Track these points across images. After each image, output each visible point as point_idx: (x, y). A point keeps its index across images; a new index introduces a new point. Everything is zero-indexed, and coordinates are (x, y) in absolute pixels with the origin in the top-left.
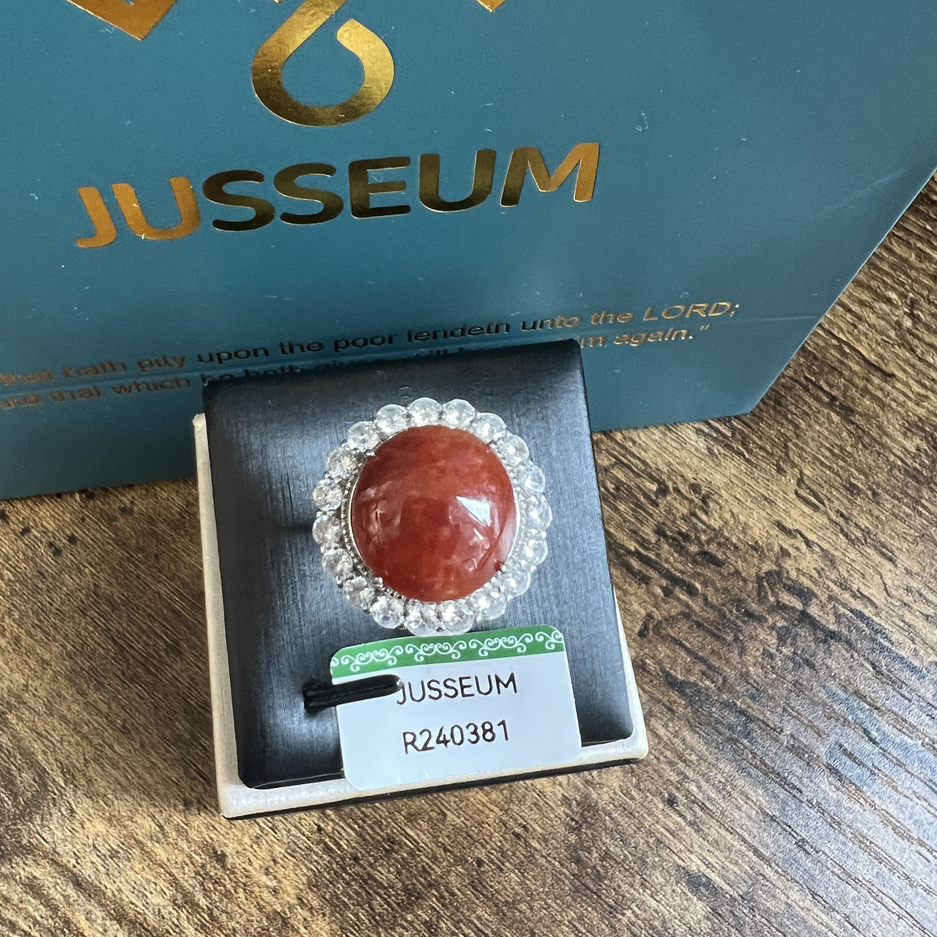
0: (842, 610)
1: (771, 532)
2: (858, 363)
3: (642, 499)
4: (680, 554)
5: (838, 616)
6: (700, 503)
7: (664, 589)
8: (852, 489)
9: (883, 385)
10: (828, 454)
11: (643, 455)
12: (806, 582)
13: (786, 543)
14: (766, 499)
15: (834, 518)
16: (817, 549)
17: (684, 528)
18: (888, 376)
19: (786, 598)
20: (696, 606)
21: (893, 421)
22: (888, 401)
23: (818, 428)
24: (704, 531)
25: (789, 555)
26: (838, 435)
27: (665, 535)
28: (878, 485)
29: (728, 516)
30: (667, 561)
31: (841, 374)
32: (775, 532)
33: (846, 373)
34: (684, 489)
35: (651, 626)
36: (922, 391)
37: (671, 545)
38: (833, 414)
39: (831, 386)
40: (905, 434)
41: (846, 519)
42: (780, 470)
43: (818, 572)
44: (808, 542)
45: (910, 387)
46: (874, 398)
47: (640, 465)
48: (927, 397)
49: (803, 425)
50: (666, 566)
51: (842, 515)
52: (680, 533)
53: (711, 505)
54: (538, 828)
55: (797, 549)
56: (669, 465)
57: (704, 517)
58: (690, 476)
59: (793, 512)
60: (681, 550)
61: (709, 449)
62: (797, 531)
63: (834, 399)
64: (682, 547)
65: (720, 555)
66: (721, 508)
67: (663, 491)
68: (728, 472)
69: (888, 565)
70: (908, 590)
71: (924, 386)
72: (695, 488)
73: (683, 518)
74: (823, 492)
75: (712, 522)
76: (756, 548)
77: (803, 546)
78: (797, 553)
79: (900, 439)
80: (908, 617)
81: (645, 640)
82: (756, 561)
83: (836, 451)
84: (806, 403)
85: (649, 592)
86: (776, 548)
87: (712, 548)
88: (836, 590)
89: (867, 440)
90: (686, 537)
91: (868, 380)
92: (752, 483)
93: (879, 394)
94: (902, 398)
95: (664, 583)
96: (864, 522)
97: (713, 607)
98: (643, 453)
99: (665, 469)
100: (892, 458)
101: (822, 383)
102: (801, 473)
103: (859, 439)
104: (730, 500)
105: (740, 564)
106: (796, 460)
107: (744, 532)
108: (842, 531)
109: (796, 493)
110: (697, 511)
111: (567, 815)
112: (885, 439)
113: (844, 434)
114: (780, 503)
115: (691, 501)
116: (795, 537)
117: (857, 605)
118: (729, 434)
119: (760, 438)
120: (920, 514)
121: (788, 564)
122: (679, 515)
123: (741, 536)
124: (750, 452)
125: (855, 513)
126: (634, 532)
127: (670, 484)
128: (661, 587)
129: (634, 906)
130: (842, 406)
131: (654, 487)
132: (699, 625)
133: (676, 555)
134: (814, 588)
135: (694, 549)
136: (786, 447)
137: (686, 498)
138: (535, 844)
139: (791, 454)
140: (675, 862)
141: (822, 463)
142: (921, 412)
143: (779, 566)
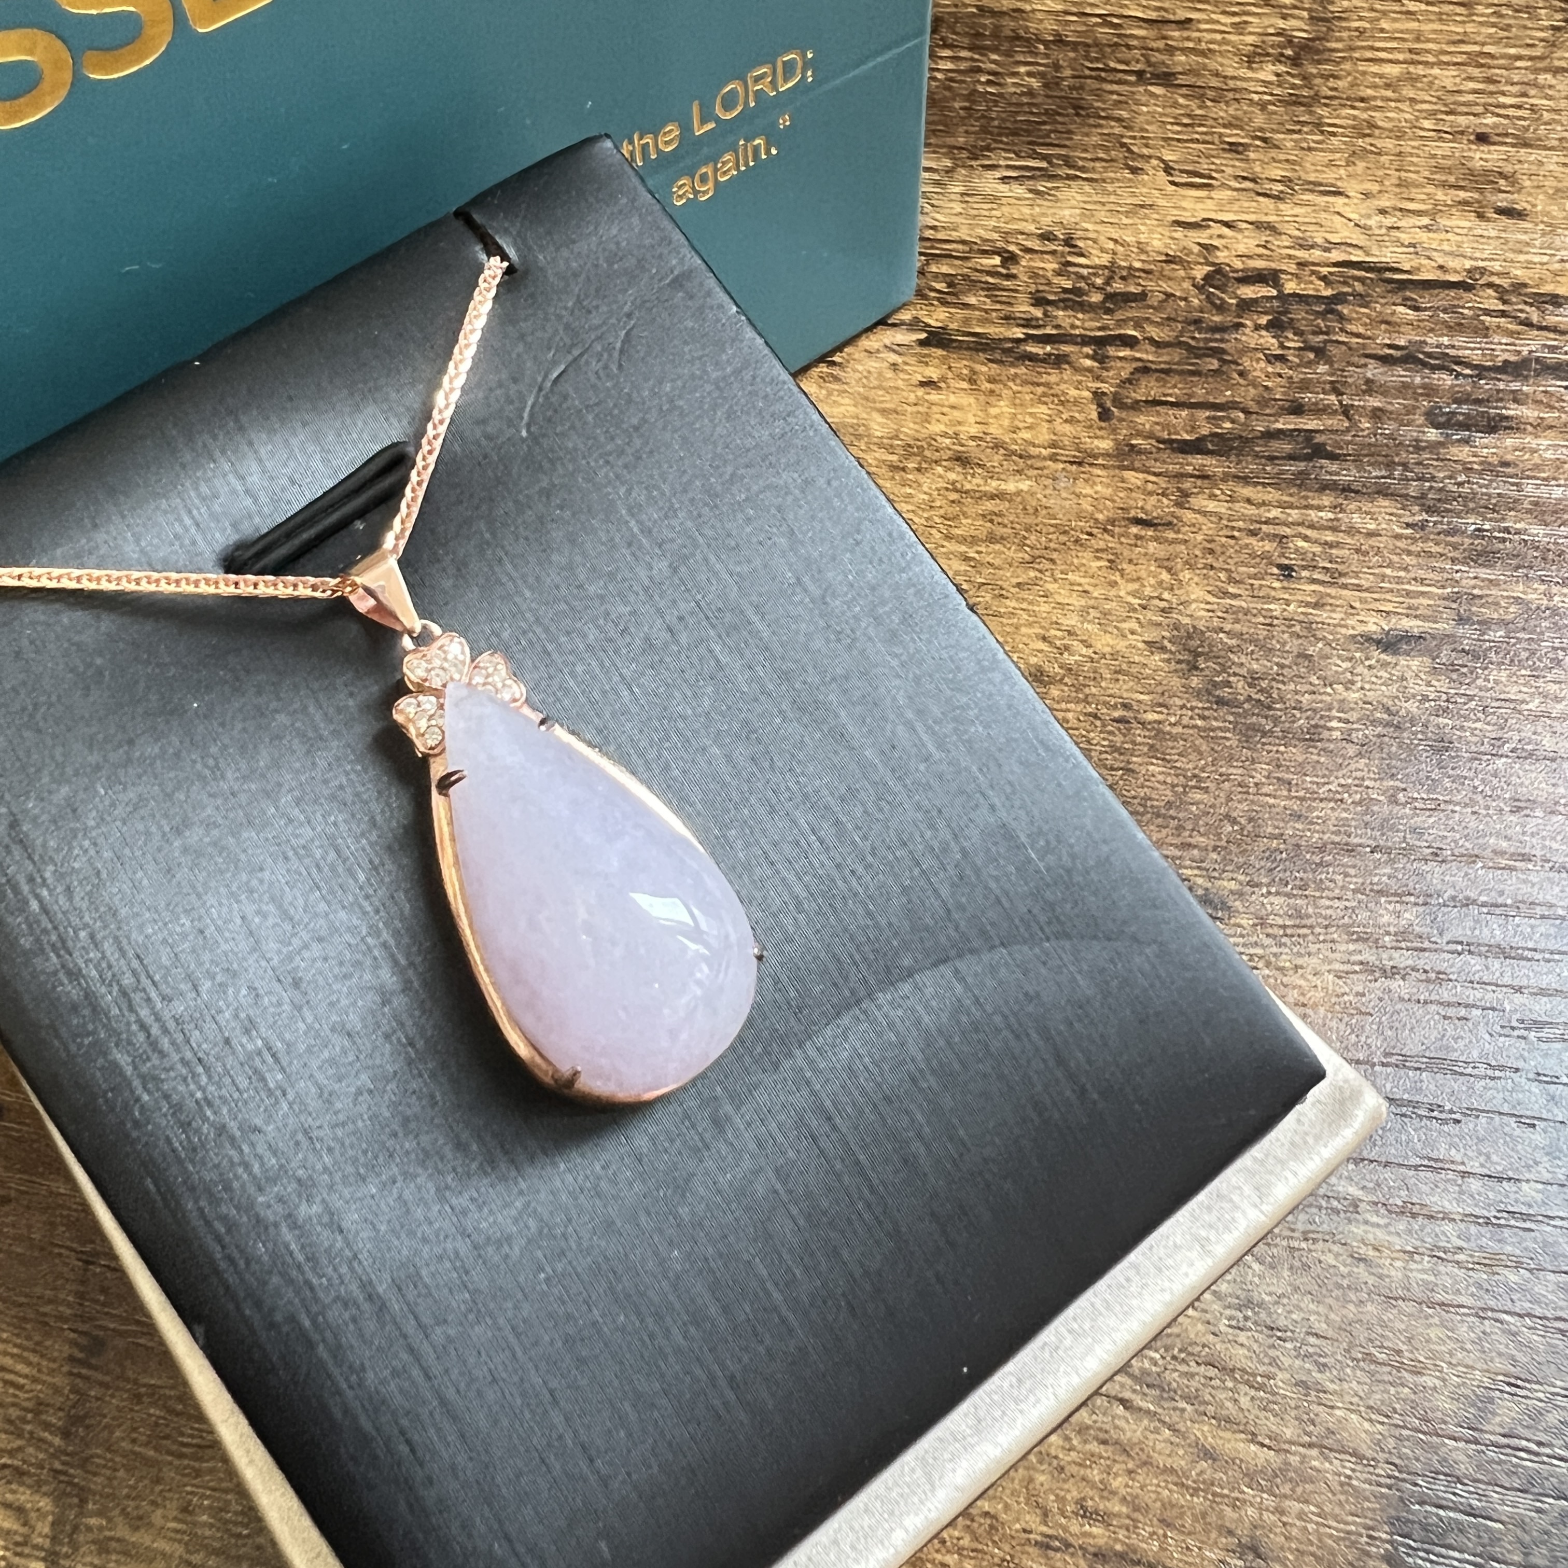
0: (1324, 270)
1: (1175, 235)
2: (1140, 27)
3: (991, 280)
4: (1083, 311)
5: (1324, 278)
6: (1067, 249)
7: (1093, 358)
8: (1234, 148)
9: (1186, 34)
10: (1178, 128)
11: (955, 235)
12: (1260, 264)
13: (1203, 237)
14: (1142, 206)
15: (1238, 185)
16: (1245, 225)
17: (1068, 284)
18: (1185, 23)
19: (1248, 292)
20: (1147, 354)
21: (1225, 61)
22: (1203, 46)
23: (1145, 109)
24: (1095, 274)
25: (1217, 248)
26: (1176, 105)
27: (1050, 302)
28: (1261, 130)
29: (1111, 245)
30: (1073, 326)
31: (1128, 47)
32: (1179, 233)
33: (1135, 43)
34: (1035, 244)
35: (1109, 404)
36: (1237, 19)
37: (1065, 308)
38: (1152, 88)
39: (1127, 64)
40: (1250, 68)
41: (1254, 180)
42: (1134, 171)
43: (1265, 247)
44: (1227, 225)
45: (1218, 22)
46: (1184, 50)
47: (960, 247)
48: (1246, 22)
49: (1124, 114)
50: (1077, 332)
51: (1244, 178)
52: (1065, 291)
53: (1080, 244)
54: (1142, 697)
55: (1220, 236)
56: (995, 229)
57: (1082, 260)
58: (1031, 228)
59: (1184, 204)
60: (1083, 307)
61: (1030, 191)
62: (1204, 220)
63: (1140, 74)
64: (1081, 304)
65: (1132, 289)
66: (1095, 241)
67: (1010, 259)
68: (1074, 202)
69: (1340, 200)
70: (1383, 212)
71: (1234, 14)
72: (1047, 237)
73: (1058, 273)
74: (1204, 167)
75: (1097, 261)
76: (1170, 260)
77: (1226, 231)
78: (1223, 241)
79: (1250, 74)
80: (1405, 238)
81: (1114, 421)
82: (1182, 273)
83: (1186, 121)
84: (1112, 93)
85: (1077, 370)
86: (1196, 249)
87: (1118, 286)
88: (1302, 254)
89: (1210, 94)
90: (1076, 291)
91: (1165, 38)
92: (1112, 198)
93: (1191, 45)
94: (1218, 37)
95: (1088, 350)
96: (1277, 173)
97: (1167, 345)
98: (954, 233)
99: (996, 236)
100: (1256, 97)
101: (1112, 64)
102: (1163, 161)
103: (1202, 97)
104: (1099, 228)
105: (1165, 286)
106: (1145, 151)
107: (1142, 251)
108: (1259, 194)
109: (1173, 183)
110: (1069, 259)
111: (1168, 661)
112: (1232, 84)
113: (1181, 101)
114: (1162, 202)
115: (1053, 253)
116: (1209, 227)
117: (1336, 256)
118: (1044, 165)
119: (1086, 151)
120: (1334, 134)
121: (1222, 257)
122: (1049, 274)
123: (1143, 257)
124: (1082, 169)
125: (1258, 169)
126: (1007, 318)
127: (1012, 248)
128: (1087, 356)
129: (1334, 713)
130: (1155, 76)
131: (997, 260)
132: (1167, 372)
133: (1080, 316)
134: (1273, 265)
135: (1096, 298)
136: (1123, 145)
137: (1042, 252)
138: (1151, 716)
139: (1135, 149)
140: (1345, 636)
141: (1179, 140)
142: (1250, 39)
143: (1213, 264)
